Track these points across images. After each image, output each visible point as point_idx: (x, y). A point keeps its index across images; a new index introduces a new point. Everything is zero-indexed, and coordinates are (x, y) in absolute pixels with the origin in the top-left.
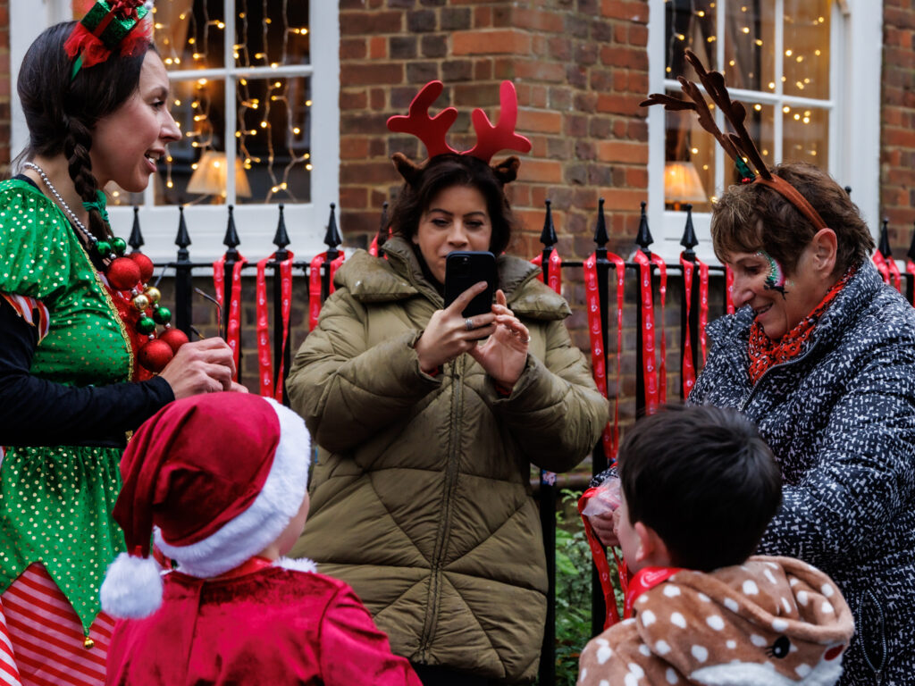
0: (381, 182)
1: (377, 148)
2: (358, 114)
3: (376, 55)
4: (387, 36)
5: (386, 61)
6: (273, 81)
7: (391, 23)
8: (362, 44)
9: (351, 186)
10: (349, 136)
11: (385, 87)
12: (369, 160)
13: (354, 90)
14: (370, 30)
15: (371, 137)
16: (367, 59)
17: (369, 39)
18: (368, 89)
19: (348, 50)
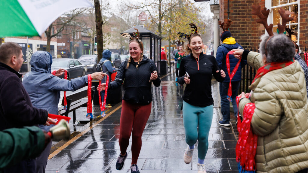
0: (304, 40)
1: (304, 35)
2: (302, 30)
3: (304, 21)
4: (305, 18)
5: (305, 22)
6: (295, 25)
7: (305, 16)
8: (302, 20)
9: (301, 41)
10: (301, 33)
11: (305, 26)
12: (303, 37)
13: (301, 27)
14: (303, 18)
15: (303, 33)
16: (303, 22)
17: (303, 19)
18: (303, 26)
19: (301, 21)
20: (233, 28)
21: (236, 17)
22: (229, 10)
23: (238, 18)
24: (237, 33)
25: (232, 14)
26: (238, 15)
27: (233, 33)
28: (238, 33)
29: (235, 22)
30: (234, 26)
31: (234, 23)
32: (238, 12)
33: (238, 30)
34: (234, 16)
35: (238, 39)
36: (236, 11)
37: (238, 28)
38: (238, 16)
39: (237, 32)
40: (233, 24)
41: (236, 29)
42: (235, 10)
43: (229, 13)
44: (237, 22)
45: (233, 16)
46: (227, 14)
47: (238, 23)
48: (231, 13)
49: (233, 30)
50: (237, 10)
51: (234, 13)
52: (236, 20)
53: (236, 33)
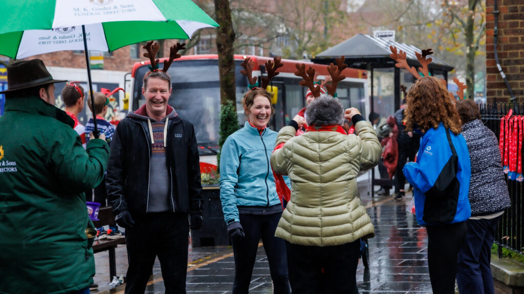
20: (508, 52)
21: (514, 25)
22: (496, 8)
23: (519, 28)
24: (517, 66)
25: (506, 18)
26: (521, 19)
27: (508, 65)
28: (519, 66)
29: (513, 36)
30: (511, 47)
31: (512, 40)
32: (519, 13)
33: (519, 58)
34: (510, 23)
35: (519, 81)
36: (515, 9)
37: (519, 51)
38: (520, 21)
39: (517, 62)
40: (509, 43)
41: (516, 55)
42: (512, 6)
43: (497, 15)
44: (517, 39)
45: (506, 23)
46: (492, 16)
47: (520, 39)
48: (503, 15)
49: (509, 59)
50: (518, 6)
51: (511, 13)
52: (515, 32)
53: (516, 64)
